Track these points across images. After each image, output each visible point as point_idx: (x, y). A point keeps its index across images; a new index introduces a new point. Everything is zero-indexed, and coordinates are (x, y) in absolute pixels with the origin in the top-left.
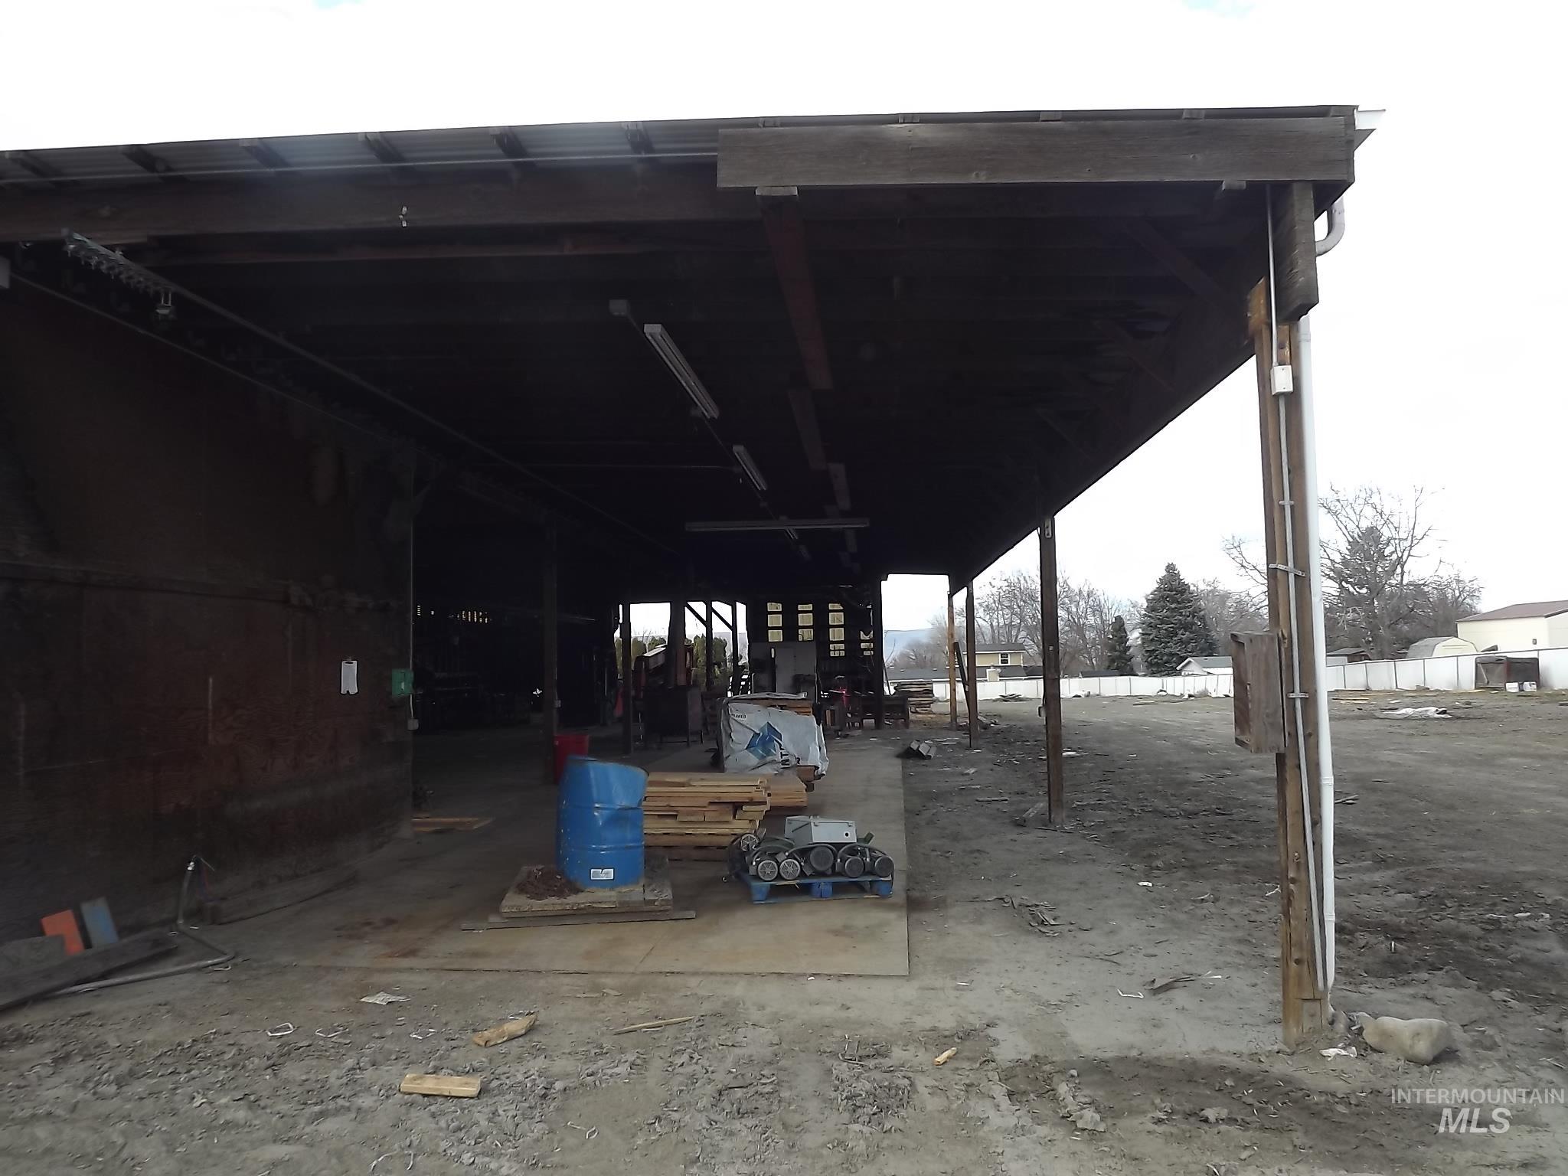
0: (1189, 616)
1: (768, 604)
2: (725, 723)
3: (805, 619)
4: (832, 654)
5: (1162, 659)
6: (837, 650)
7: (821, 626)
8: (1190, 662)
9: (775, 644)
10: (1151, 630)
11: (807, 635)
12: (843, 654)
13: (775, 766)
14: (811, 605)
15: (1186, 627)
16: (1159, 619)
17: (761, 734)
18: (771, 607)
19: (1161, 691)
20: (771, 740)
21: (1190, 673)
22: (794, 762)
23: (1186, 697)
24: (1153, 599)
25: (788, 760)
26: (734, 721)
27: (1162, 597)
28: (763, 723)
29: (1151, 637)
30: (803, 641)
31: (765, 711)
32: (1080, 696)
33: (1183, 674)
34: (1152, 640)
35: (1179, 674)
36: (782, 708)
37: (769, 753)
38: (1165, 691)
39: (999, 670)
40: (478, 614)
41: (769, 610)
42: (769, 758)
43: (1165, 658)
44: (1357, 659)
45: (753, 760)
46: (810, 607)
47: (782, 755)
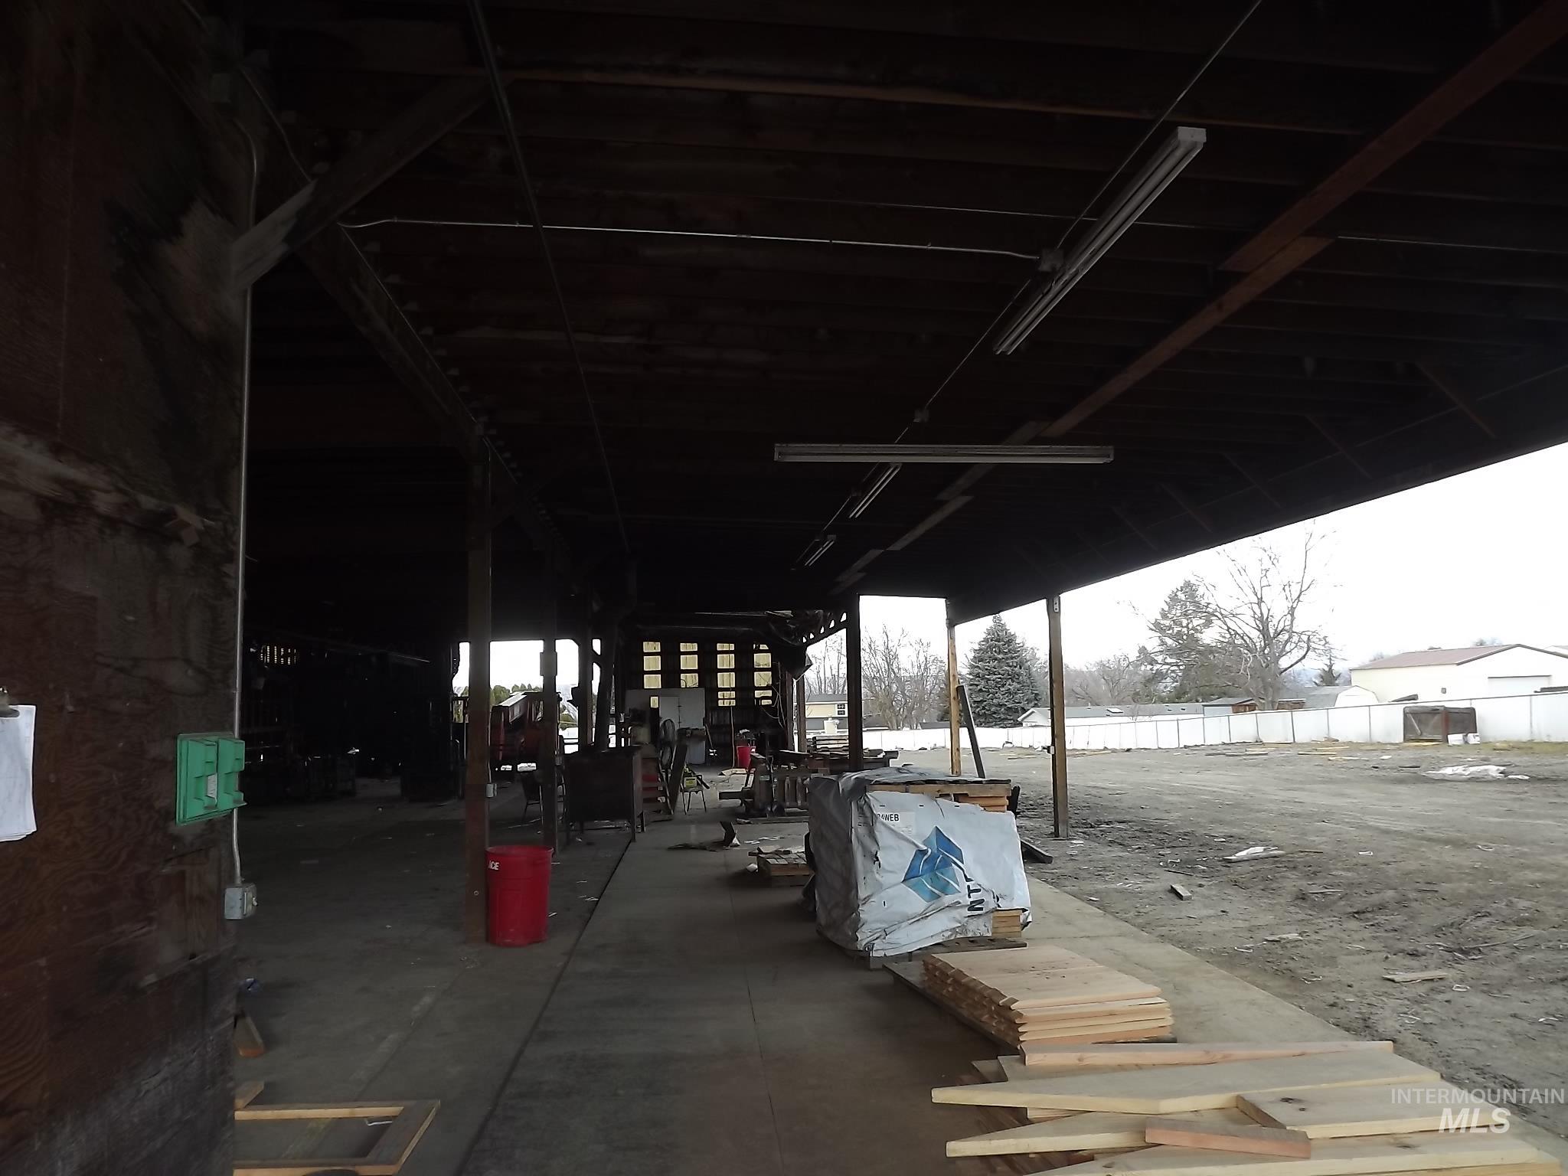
0: (1015, 667)
1: (644, 643)
2: (862, 830)
3: (689, 662)
4: (720, 704)
5: (990, 710)
6: (727, 700)
7: (708, 670)
8: (1033, 712)
9: (654, 692)
10: (979, 681)
11: (690, 680)
12: (733, 703)
13: (955, 913)
14: (696, 645)
15: (1013, 677)
16: (987, 669)
17: (930, 851)
18: (648, 647)
19: (1007, 742)
20: (946, 863)
21: (1033, 724)
22: (991, 904)
23: (1040, 749)
24: (980, 650)
25: (981, 901)
26: (882, 828)
27: (990, 647)
28: (928, 831)
29: (979, 687)
30: (686, 687)
31: (930, 806)
32: (926, 749)
33: (1024, 724)
34: (981, 690)
35: (1021, 724)
36: (958, 798)
37: (945, 889)
38: (1011, 743)
39: (837, 721)
40: (279, 652)
41: (645, 651)
42: (948, 899)
43: (993, 709)
44: (1241, 709)
45: (916, 902)
46: (695, 647)
47: (970, 891)
